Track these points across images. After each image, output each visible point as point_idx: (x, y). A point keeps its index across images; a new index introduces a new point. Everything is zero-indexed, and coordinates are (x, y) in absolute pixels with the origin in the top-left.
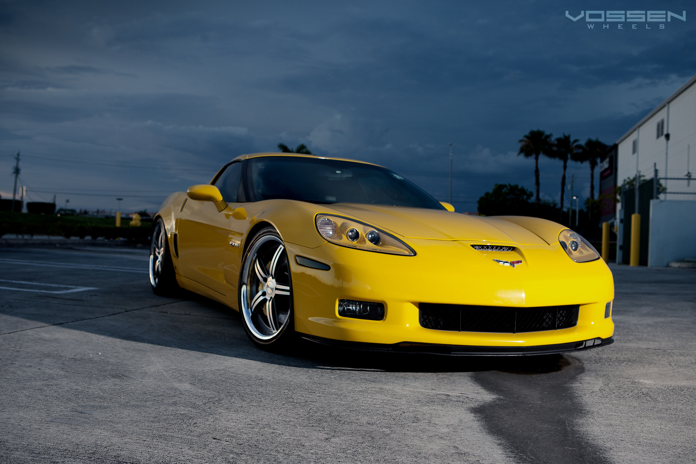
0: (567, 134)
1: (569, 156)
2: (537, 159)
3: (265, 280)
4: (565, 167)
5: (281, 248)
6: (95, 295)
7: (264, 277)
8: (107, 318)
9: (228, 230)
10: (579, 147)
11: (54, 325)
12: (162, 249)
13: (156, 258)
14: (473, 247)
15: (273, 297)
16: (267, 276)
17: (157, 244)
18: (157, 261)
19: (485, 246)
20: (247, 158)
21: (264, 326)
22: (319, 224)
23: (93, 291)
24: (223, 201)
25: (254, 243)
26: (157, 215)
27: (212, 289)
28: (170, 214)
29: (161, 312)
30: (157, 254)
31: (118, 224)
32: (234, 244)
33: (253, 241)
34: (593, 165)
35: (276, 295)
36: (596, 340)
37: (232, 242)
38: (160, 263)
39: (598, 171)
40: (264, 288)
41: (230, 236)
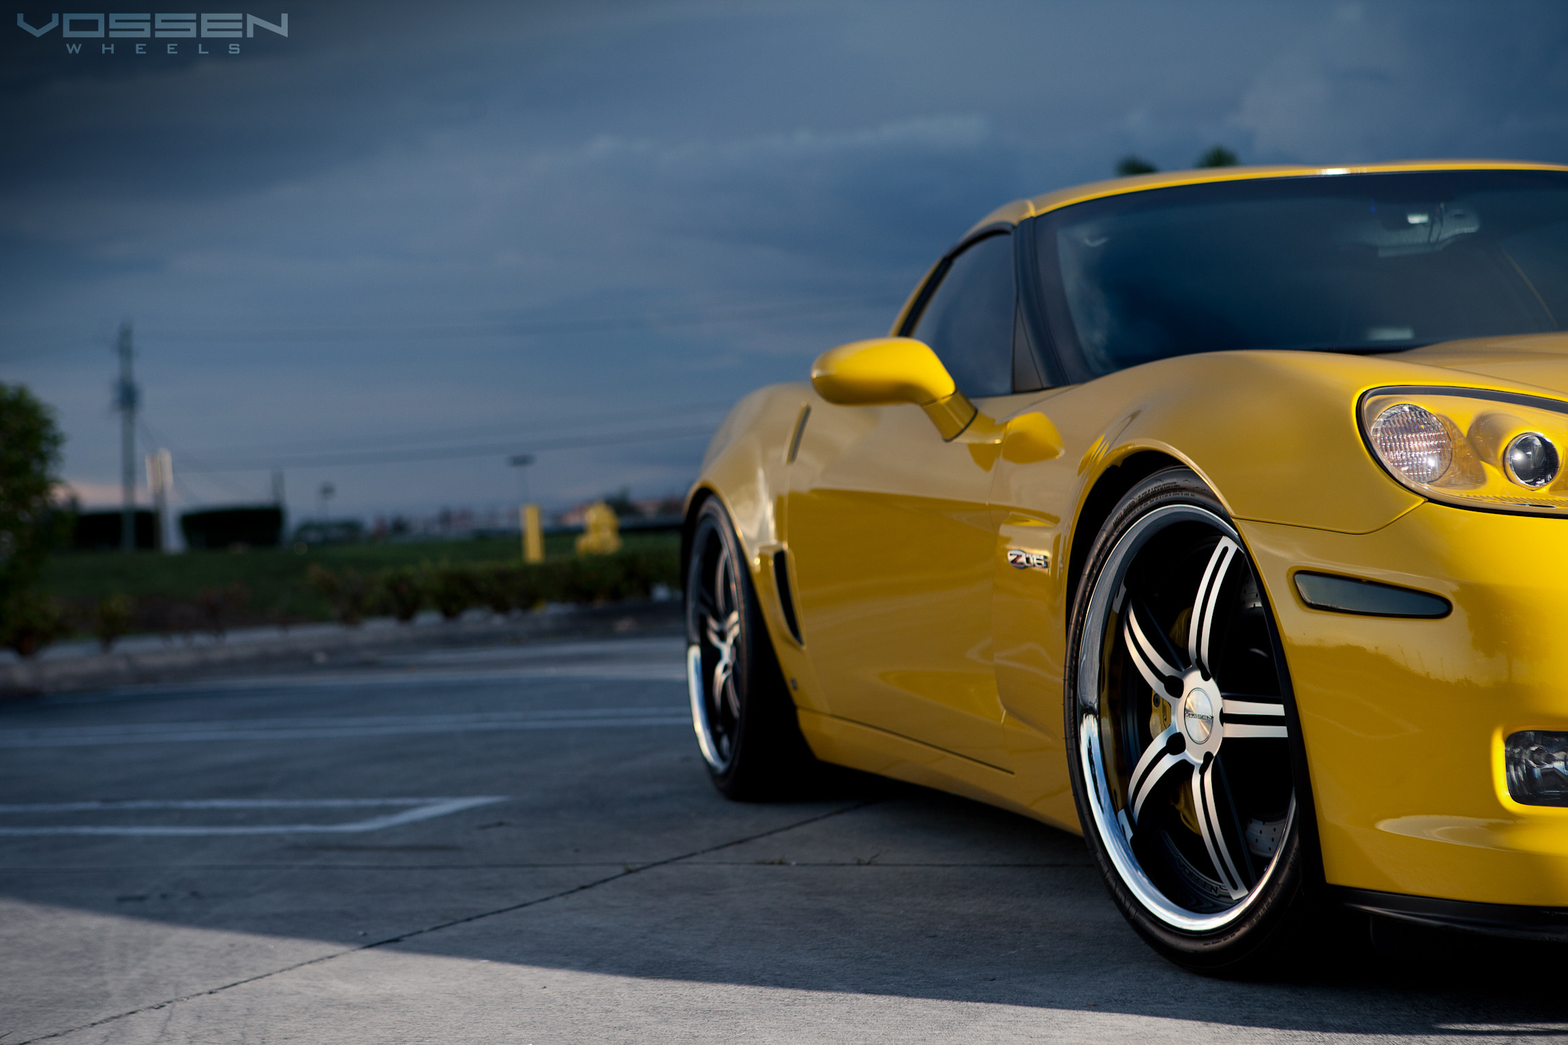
3: (1175, 687)
5: (1225, 550)
6: (500, 824)
8: (559, 902)
9: (992, 507)
11: (370, 946)
12: (734, 617)
13: (710, 658)
15: (1214, 755)
16: (1179, 669)
17: (710, 600)
18: (719, 669)
20: (1032, 212)
21: (1191, 874)
22: (1376, 431)
23: (487, 809)
24: (958, 394)
25: (1109, 544)
26: (695, 487)
27: (951, 750)
28: (749, 478)
29: (762, 863)
30: (714, 639)
31: (534, 551)
32: (1028, 560)
33: (1105, 535)
35: (1227, 742)
37: (1019, 553)
38: (730, 672)
40: (1174, 719)
41: (1004, 530)
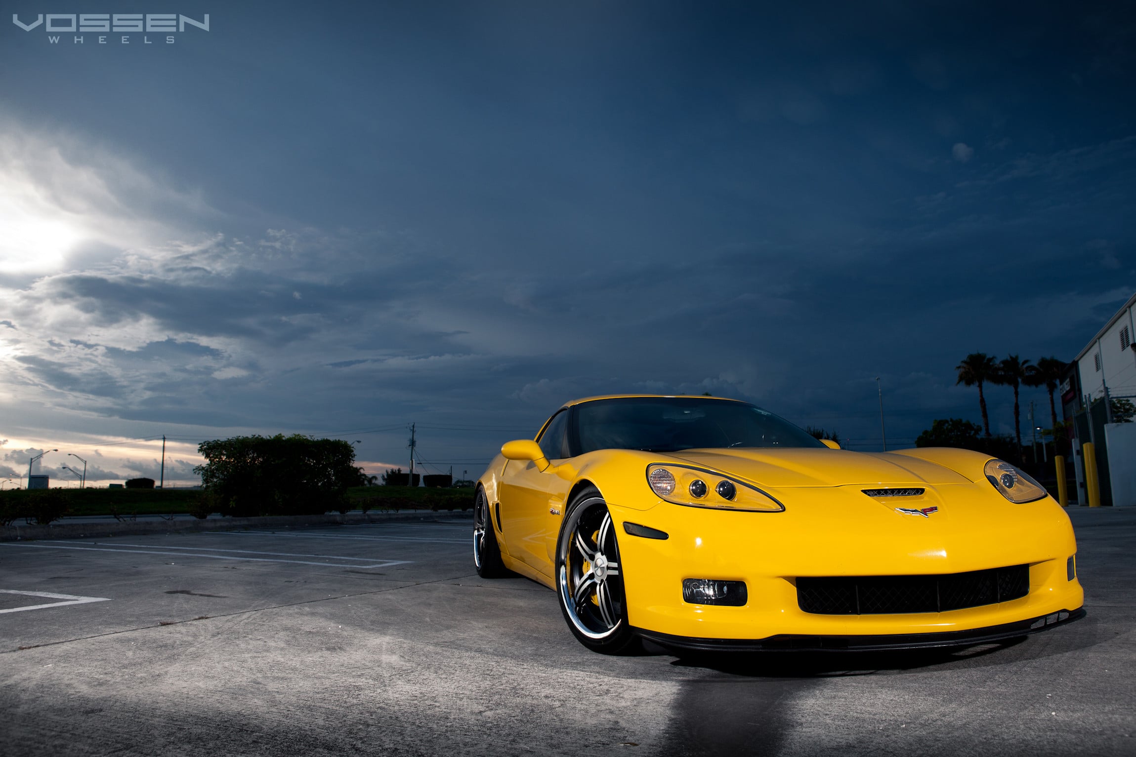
0: (1014, 356)
1: (1020, 380)
2: (980, 386)
3: (592, 558)
4: (1017, 393)
7: (589, 553)
9: (544, 493)
10: (1031, 368)
12: (486, 523)
14: (866, 493)
15: (604, 580)
16: (594, 552)
18: (481, 539)
19: (882, 490)
20: (573, 405)
21: (594, 619)
22: (651, 477)
24: (544, 458)
26: (477, 482)
28: (491, 480)
32: (555, 511)
33: (574, 504)
34: (1052, 388)
35: (606, 575)
36: (1061, 614)
37: (553, 509)
38: (484, 540)
39: (1058, 395)
40: (591, 567)
41: (550, 500)
